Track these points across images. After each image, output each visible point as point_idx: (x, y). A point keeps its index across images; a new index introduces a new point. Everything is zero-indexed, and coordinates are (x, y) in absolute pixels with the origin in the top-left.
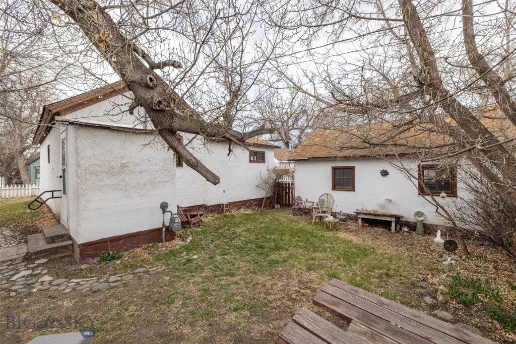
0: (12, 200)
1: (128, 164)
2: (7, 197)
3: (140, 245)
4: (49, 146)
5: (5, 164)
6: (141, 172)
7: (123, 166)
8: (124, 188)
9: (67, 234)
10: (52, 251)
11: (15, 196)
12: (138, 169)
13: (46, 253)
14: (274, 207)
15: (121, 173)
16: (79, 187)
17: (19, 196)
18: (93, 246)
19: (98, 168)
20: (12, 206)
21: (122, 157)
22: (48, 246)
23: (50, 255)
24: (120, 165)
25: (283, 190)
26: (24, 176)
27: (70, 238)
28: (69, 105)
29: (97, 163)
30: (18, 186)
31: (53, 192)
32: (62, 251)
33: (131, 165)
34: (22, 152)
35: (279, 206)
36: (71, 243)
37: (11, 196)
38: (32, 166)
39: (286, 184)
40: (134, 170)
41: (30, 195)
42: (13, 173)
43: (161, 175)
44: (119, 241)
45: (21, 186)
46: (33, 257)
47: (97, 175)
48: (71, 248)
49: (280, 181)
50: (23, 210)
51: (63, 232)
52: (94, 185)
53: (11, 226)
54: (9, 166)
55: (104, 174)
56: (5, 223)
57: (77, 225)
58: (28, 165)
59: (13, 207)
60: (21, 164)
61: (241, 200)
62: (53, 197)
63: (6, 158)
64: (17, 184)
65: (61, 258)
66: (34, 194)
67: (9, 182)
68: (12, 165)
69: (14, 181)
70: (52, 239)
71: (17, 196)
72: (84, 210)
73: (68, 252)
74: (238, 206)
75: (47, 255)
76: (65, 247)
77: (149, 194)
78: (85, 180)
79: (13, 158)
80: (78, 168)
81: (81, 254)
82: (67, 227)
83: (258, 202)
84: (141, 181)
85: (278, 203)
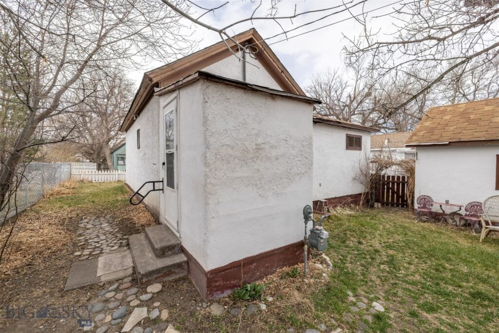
0: (103, 184)
1: (263, 146)
2: (100, 181)
3: (274, 269)
4: (138, 131)
5: (96, 152)
6: (277, 159)
7: (258, 148)
8: (258, 182)
9: (178, 244)
10: (165, 271)
11: (106, 181)
12: (274, 153)
13: (159, 275)
14: (372, 207)
15: (255, 160)
16: (208, 180)
17: (109, 180)
18: (223, 273)
19: (230, 151)
20: (105, 191)
21: (257, 135)
22: (160, 263)
23: (163, 276)
24: (254, 147)
25: (383, 186)
26: (109, 163)
27: (183, 250)
28: (169, 73)
29: (229, 143)
30: (104, 171)
31: (154, 182)
32: (177, 271)
33: (267, 147)
34: (107, 143)
35: (380, 204)
36: (185, 259)
37: (103, 181)
38: (115, 154)
39: (388, 177)
40: (270, 155)
41: (117, 180)
42: (101, 161)
43: (299, 162)
44: (251, 264)
45: (107, 171)
46: (144, 280)
47: (229, 162)
48: (186, 267)
49: (383, 173)
50: (114, 196)
51: (173, 242)
52: (225, 177)
53: (108, 216)
54: (98, 154)
55: (237, 161)
56: (102, 212)
57: (205, 241)
58: (112, 153)
59: (107, 192)
60: (107, 152)
61: (338, 196)
62: (154, 190)
63: (97, 147)
64: (104, 169)
65: (176, 281)
66: (120, 179)
67: (99, 168)
68: (101, 154)
69: (102, 167)
70: (162, 253)
71: (107, 180)
72: (213, 217)
73: (183, 273)
74: (333, 203)
75: (159, 277)
76: (179, 265)
77: (285, 191)
78: (216, 170)
79: (101, 148)
80: (207, 150)
81: (209, 286)
82: (178, 235)
83: (355, 199)
84: (277, 171)
85: (377, 201)
